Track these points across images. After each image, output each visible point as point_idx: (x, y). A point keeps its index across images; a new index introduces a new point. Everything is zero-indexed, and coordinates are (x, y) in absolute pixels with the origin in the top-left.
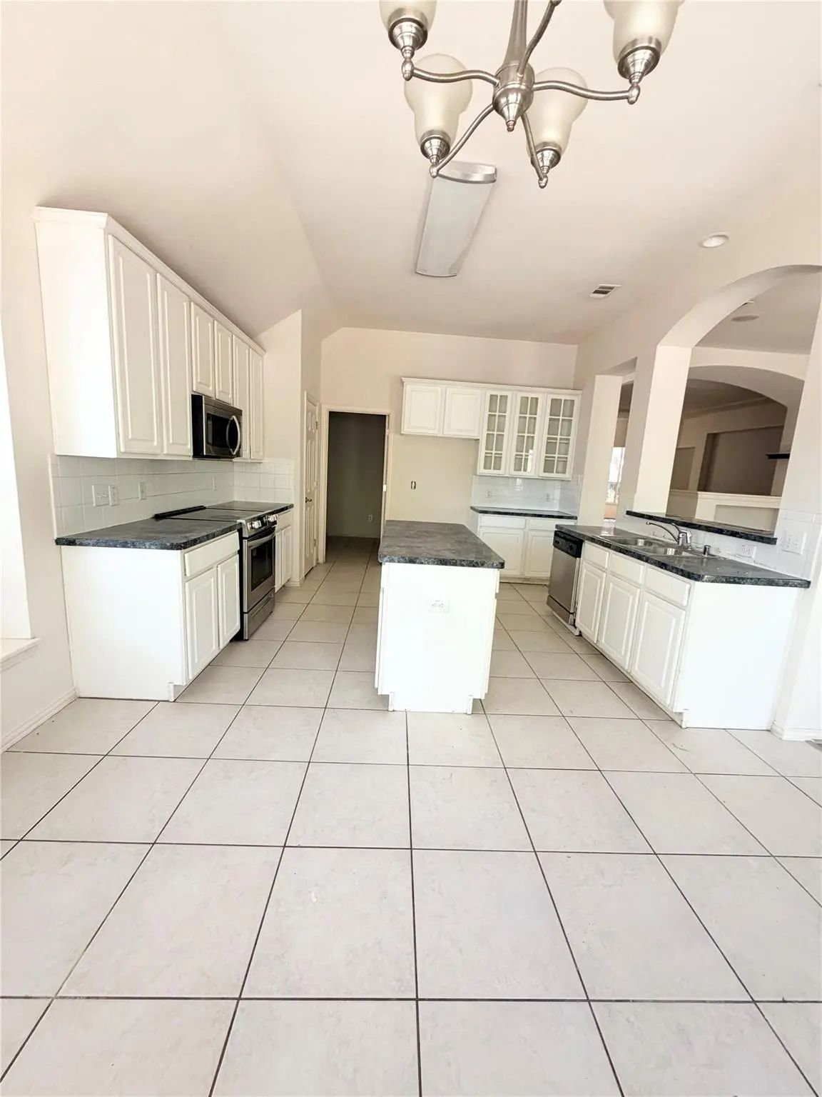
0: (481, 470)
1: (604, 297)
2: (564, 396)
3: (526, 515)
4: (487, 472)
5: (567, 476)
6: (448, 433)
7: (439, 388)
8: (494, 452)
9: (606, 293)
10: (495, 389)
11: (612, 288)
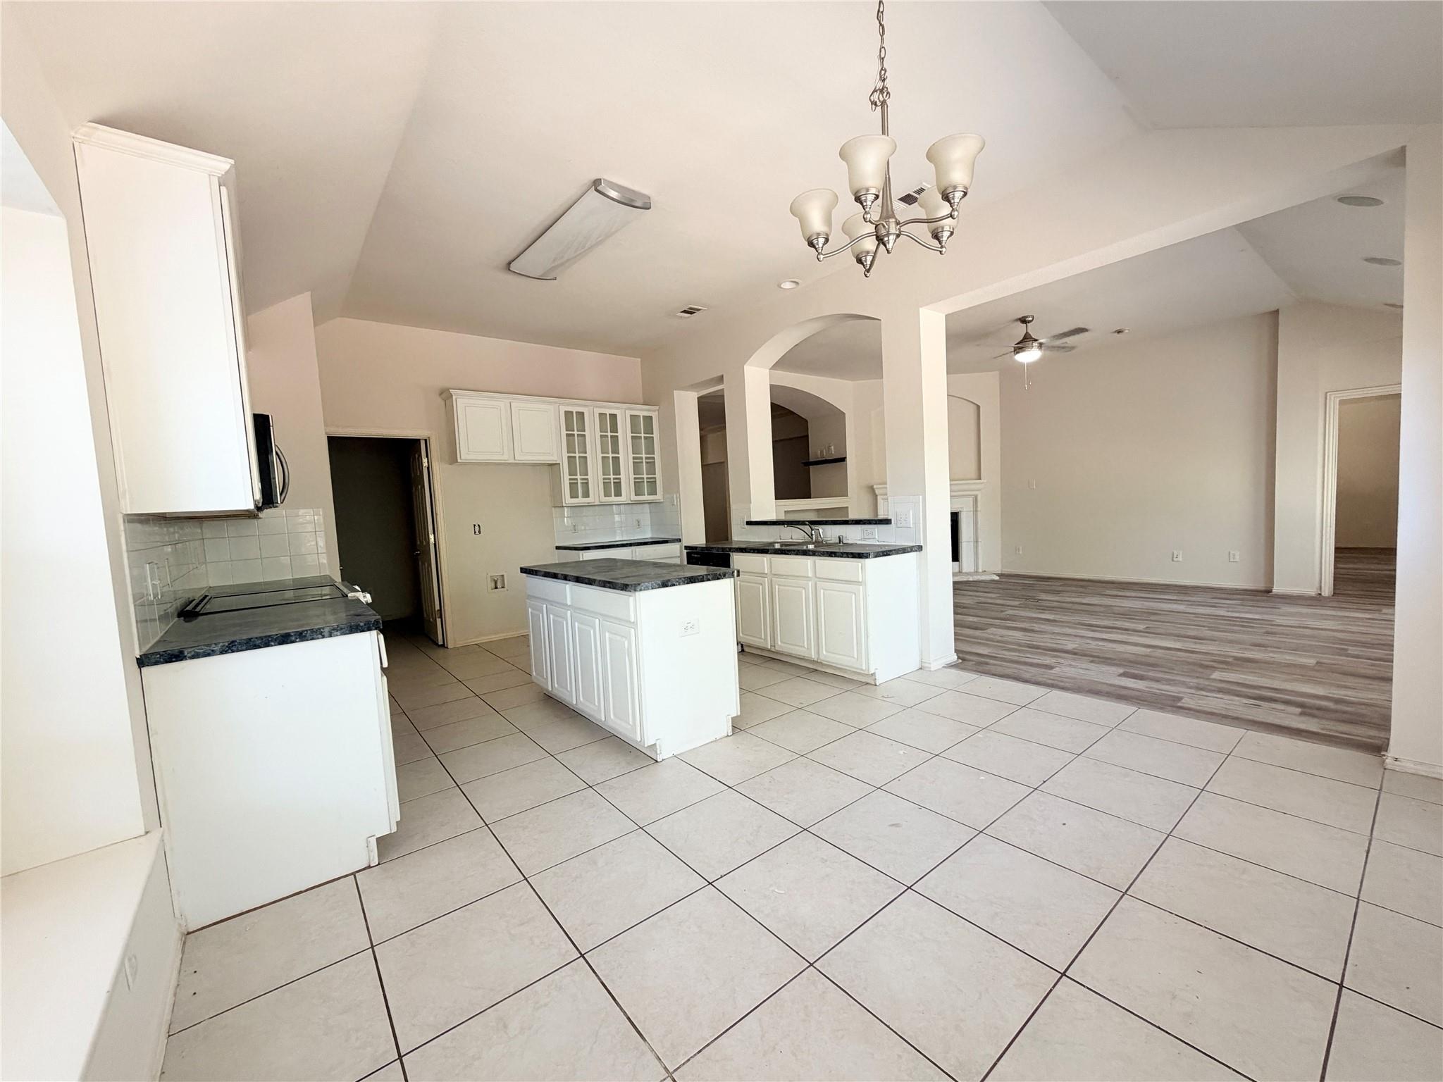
0: (568, 500)
1: (688, 317)
2: (642, 411)
3: (631, 545)
4: (575, 501)
5: (659, 497)
6: (520, 458)
7: (501, 402)
8: (579, 477)
9: (692, 313)
10: (568, 405)
11: (698, 310)
